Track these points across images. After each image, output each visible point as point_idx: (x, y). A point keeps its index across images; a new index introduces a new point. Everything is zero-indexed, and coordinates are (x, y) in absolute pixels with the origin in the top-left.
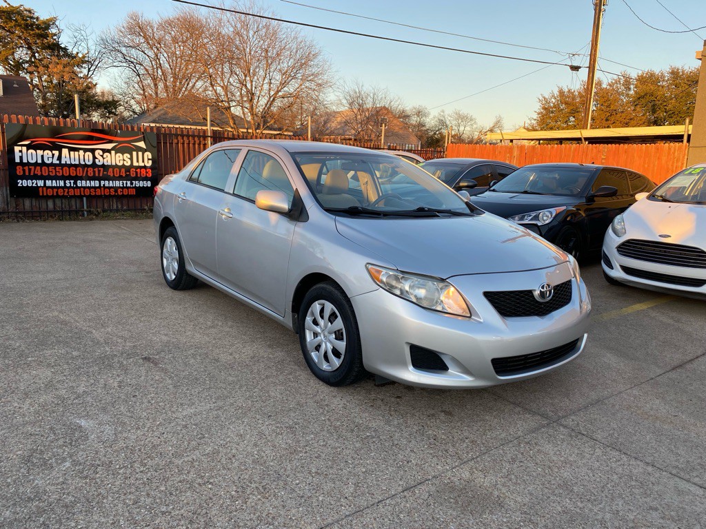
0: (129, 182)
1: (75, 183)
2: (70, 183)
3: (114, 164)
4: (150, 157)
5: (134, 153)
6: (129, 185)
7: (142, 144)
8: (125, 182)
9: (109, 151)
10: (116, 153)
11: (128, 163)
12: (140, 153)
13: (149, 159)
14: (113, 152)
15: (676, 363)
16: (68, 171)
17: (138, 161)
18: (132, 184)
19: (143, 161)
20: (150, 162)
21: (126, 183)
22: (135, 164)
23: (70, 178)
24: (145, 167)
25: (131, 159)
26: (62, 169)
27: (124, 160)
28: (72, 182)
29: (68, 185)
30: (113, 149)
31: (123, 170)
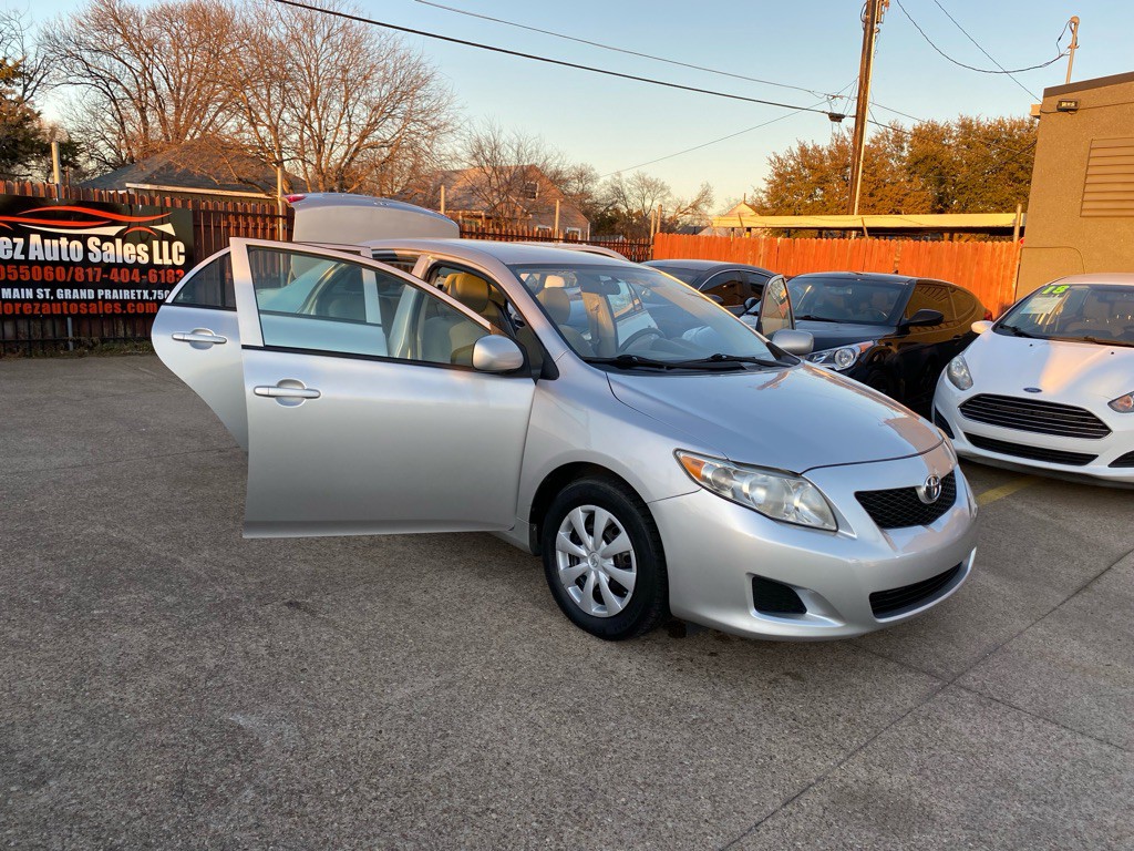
0: (146, 293)
1: (53, 293)
2: (44, 293)
3: (120, 261)
4: (182, 250)
5: (156, 244)
6: (146, 296)
7: (168, 228)
8: (139, 292)
9: (111, 239)
10: (123, 243)
11: (144, 259)
12: (165, 244)
13: (180, 254)
14: (119, 241)
15: (1078, 583)
16: (40, 272)
17: (161, 257)
18: (151, 294)
19: (170, 257)
20: (183, 258)
21: (142, 294)
22: (157, 261)
23: (44, 284)
24: (174, 267)
25: (150, 253)
26: (30, 270)
27: (137, 255)
28: (47, 291)
29: (40, 296)
30: (118, 235)
31: (136, 271)
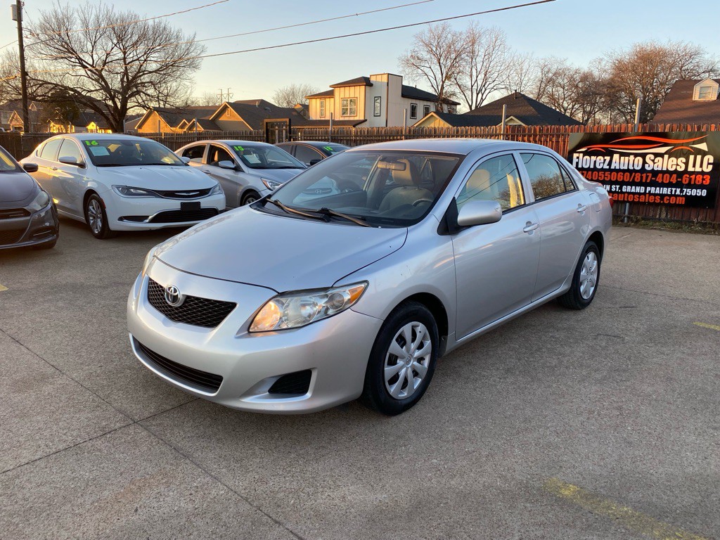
0: (678, 190)
1: (621, 188)
2: (616, 188)
3: (665, 169)
4: (711, 161)
5: (692, 157)
6: (678, 192)
7: (703, 146)
8: (674, 189)
9: (661, 155)
10: (669, 158)
11: (681, 168)
12: (699, 157)
13: (709, 164)
14: (666, 156)
16: (615, 176)
17: (694, 166)
18: (681, 191)
19: (701, 166)
20: (710, 167)
21: (676, 191)
22: (690, 169)
23: (616, 183)
24: (703, 173)
25: (687, 164)
26: (611, 174)
27: (677, 165)
28: (618, 186)
29: (613, 190)
30: (666, 153)
31: (675, 176)
